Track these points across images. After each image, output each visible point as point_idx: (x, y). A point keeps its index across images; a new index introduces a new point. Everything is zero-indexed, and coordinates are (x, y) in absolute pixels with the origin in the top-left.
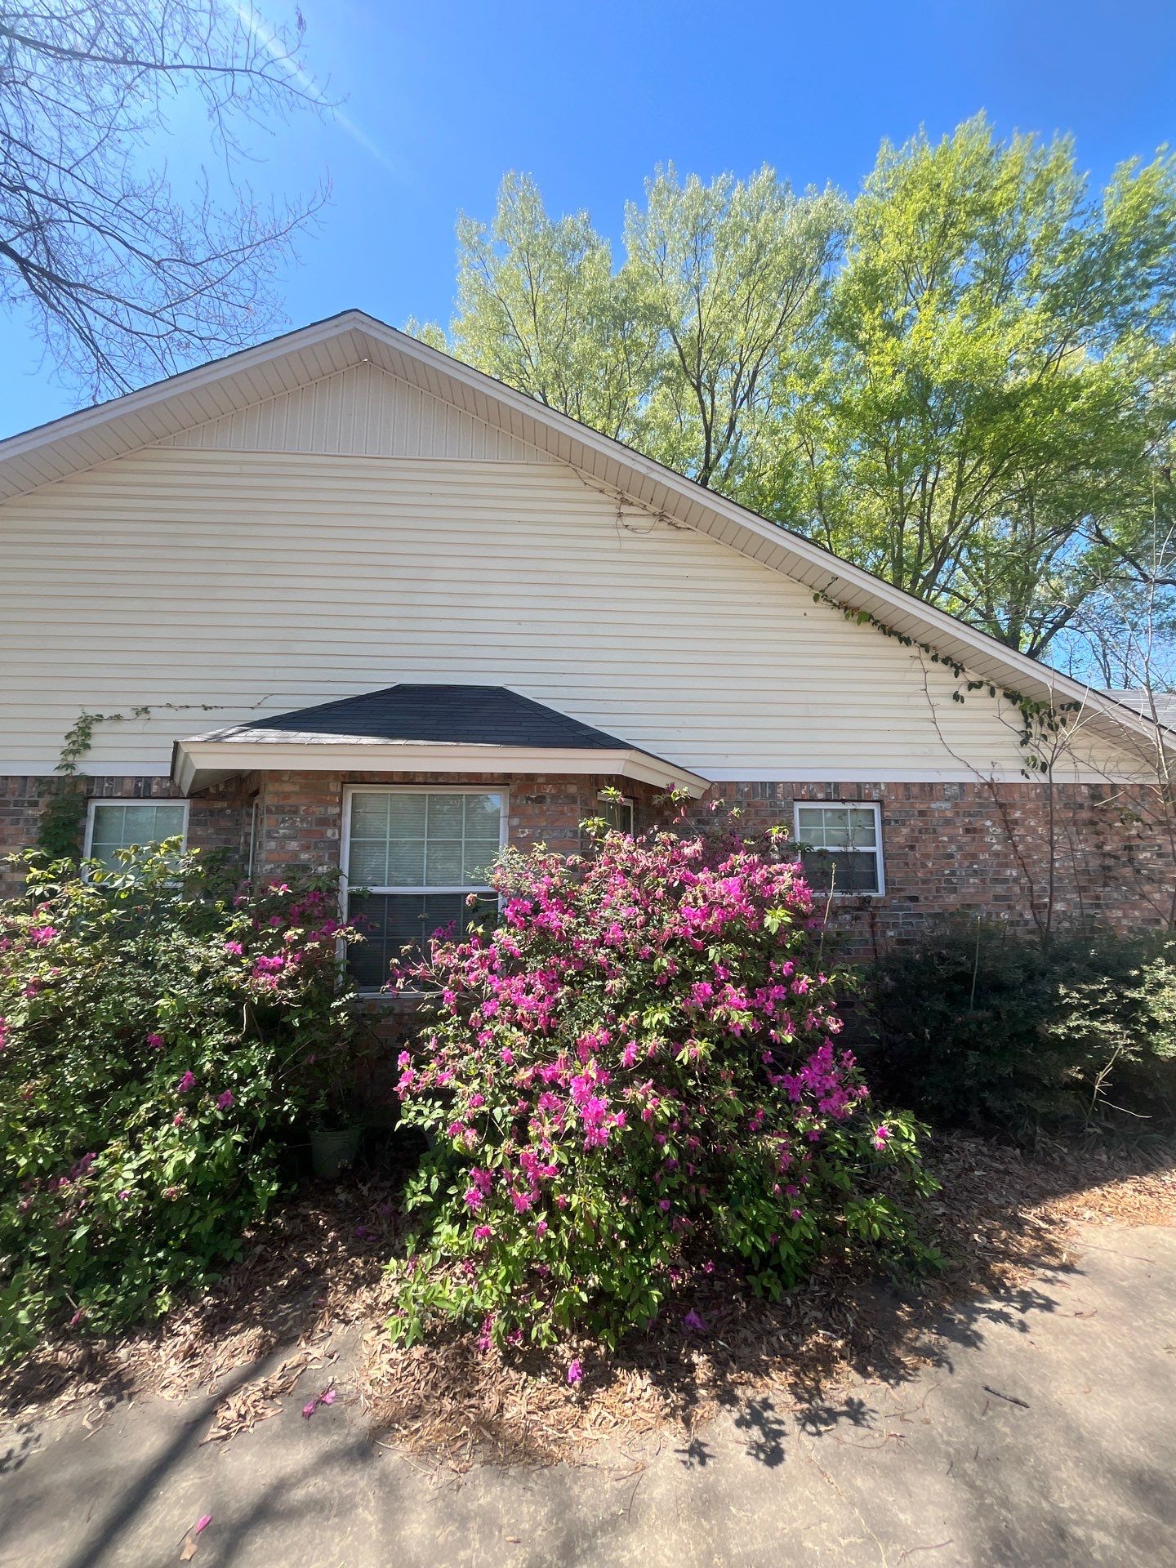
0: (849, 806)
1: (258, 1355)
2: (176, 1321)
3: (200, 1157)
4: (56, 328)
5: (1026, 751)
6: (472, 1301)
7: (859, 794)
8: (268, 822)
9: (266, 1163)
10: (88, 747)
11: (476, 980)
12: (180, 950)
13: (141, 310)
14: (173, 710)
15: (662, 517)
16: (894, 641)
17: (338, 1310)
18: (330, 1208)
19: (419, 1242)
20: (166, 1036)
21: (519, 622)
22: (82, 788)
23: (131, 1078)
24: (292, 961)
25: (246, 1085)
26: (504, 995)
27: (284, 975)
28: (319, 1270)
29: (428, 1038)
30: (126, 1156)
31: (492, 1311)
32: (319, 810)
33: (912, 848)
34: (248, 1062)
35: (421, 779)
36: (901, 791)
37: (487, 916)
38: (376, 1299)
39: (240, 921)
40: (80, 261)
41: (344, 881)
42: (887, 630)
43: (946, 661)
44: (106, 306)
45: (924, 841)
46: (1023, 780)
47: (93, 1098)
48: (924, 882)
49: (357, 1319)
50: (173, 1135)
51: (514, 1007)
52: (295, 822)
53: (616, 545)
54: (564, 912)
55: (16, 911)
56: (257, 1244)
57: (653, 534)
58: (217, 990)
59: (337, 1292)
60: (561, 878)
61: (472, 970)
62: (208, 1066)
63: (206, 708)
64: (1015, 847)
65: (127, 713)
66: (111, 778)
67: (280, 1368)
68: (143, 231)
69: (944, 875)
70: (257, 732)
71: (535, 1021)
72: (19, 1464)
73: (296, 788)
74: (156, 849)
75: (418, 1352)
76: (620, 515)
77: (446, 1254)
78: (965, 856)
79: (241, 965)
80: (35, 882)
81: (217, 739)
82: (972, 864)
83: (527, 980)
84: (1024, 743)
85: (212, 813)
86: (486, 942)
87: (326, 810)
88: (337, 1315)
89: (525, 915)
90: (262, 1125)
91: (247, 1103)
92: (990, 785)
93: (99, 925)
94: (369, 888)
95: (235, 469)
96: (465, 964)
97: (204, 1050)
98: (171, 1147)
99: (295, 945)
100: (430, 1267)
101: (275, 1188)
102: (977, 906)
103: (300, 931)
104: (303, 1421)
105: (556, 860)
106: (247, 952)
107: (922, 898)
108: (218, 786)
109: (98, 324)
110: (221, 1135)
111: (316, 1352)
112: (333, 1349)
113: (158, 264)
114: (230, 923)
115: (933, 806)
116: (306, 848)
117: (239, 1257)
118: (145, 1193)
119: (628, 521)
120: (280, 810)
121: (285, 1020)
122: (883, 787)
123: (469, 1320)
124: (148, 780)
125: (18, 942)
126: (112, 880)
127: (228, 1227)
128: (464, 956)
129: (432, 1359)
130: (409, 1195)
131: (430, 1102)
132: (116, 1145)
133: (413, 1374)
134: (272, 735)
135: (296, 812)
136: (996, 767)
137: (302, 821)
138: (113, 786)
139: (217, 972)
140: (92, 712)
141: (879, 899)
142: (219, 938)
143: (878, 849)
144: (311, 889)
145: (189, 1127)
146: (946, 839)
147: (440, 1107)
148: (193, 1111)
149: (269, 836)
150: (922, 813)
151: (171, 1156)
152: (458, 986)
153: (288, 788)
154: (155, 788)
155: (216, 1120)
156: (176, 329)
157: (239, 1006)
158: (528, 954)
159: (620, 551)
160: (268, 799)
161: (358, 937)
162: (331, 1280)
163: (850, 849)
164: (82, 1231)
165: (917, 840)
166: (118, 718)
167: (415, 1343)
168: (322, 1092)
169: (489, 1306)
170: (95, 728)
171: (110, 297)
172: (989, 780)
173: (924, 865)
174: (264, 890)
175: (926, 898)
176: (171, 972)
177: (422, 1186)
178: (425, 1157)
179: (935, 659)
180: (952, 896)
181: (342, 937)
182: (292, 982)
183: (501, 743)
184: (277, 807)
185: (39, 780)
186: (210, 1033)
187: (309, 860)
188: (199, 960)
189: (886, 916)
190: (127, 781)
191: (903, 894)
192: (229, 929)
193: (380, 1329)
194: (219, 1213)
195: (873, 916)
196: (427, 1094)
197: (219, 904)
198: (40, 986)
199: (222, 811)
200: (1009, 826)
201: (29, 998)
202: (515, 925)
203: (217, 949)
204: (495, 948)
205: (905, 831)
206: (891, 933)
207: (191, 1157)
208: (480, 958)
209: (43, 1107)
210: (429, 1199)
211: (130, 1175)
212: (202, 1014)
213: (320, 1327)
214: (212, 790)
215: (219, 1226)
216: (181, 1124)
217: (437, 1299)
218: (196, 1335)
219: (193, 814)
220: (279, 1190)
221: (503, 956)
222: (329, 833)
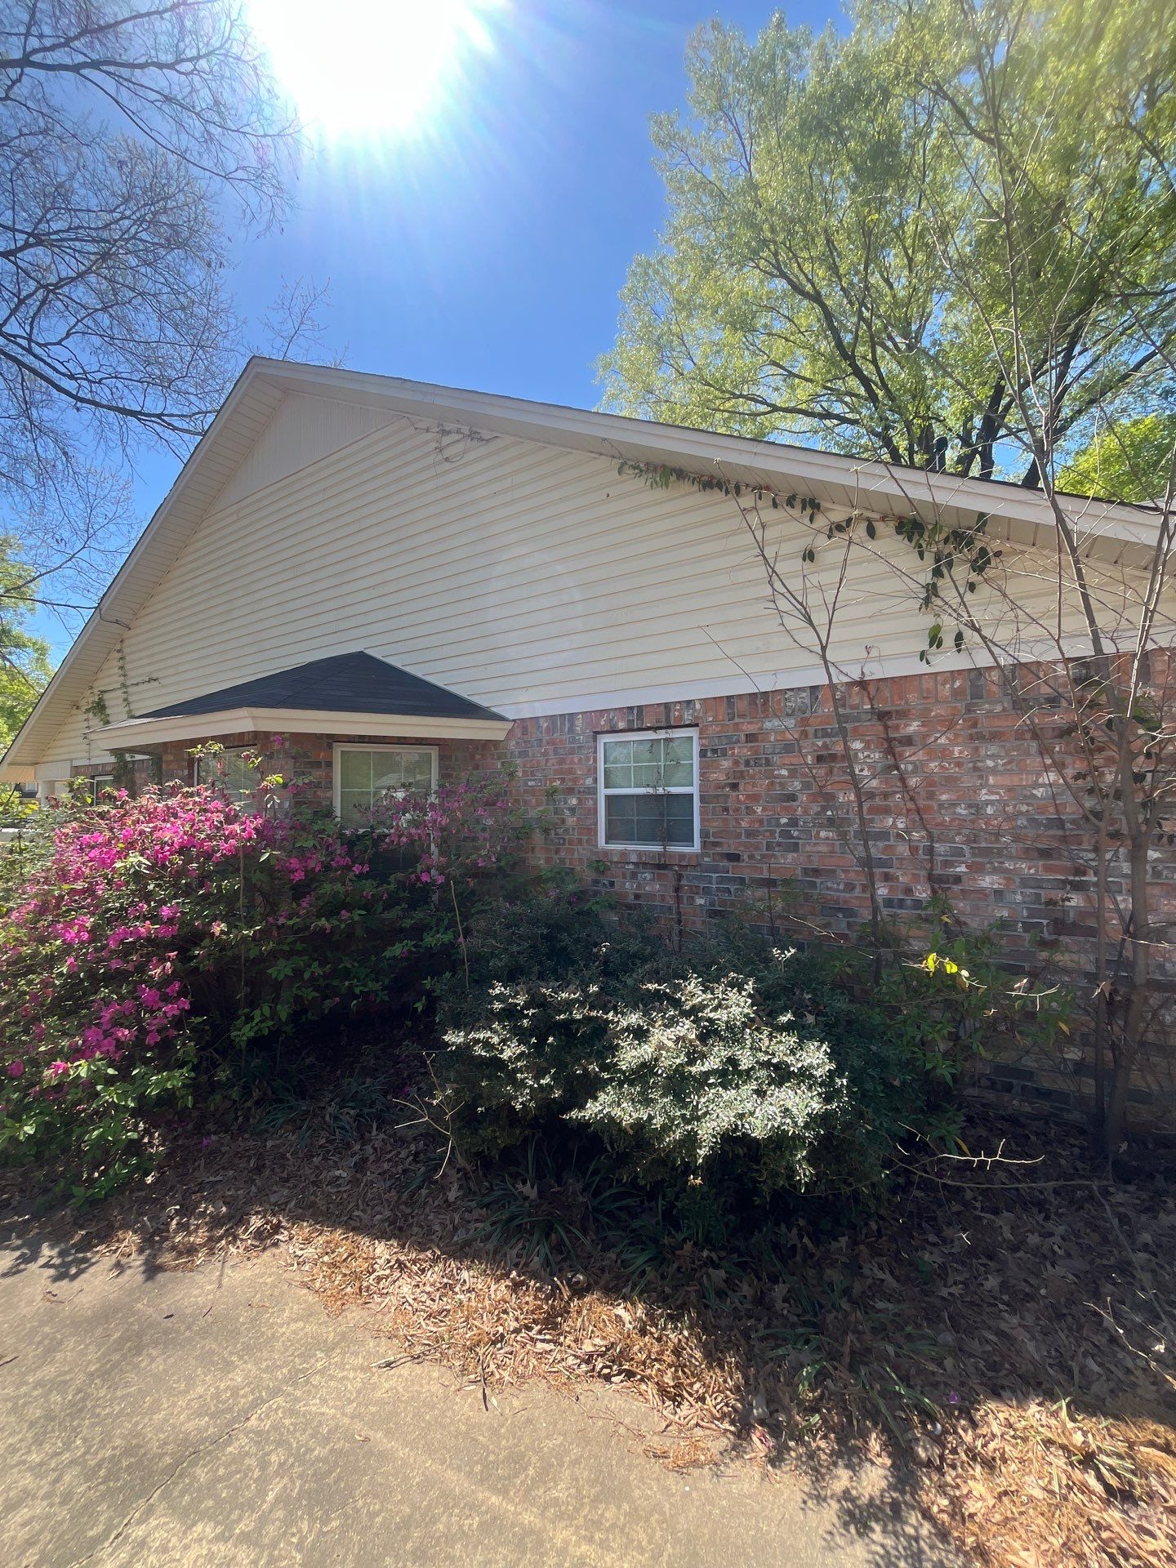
0: (662, 735)
5: (928, 621)
7: (668, 718)
16: (718, 495)
33: (734, 787)
36: (723, 708)
42: (707, 483)
43: (791, 501)
45: (752, 777)
46: (916, 668)
48: (749, 834)
64: (903, 780)
69: (779, 825)
78: (814, 798)
82: (824, 809)
92: (862, 684)
102: (831, 873)
107: (745, 857)
115: (768, 725)
122: (698, 706)
136: (874, 653)
141: (691, 856)
143: (694, 790)
146: (784, 772)
150: (751, 738)
163: (660, 791)
165: (742, 775)
172: (856, 676)
173: (750, 811)
175: (751, 857)
180: (790, 856)
189: (696, 878)
191: (718, 850)
195: (680, 877)
200: (892, 746)
205: (726, 764)
206: (700, 901)
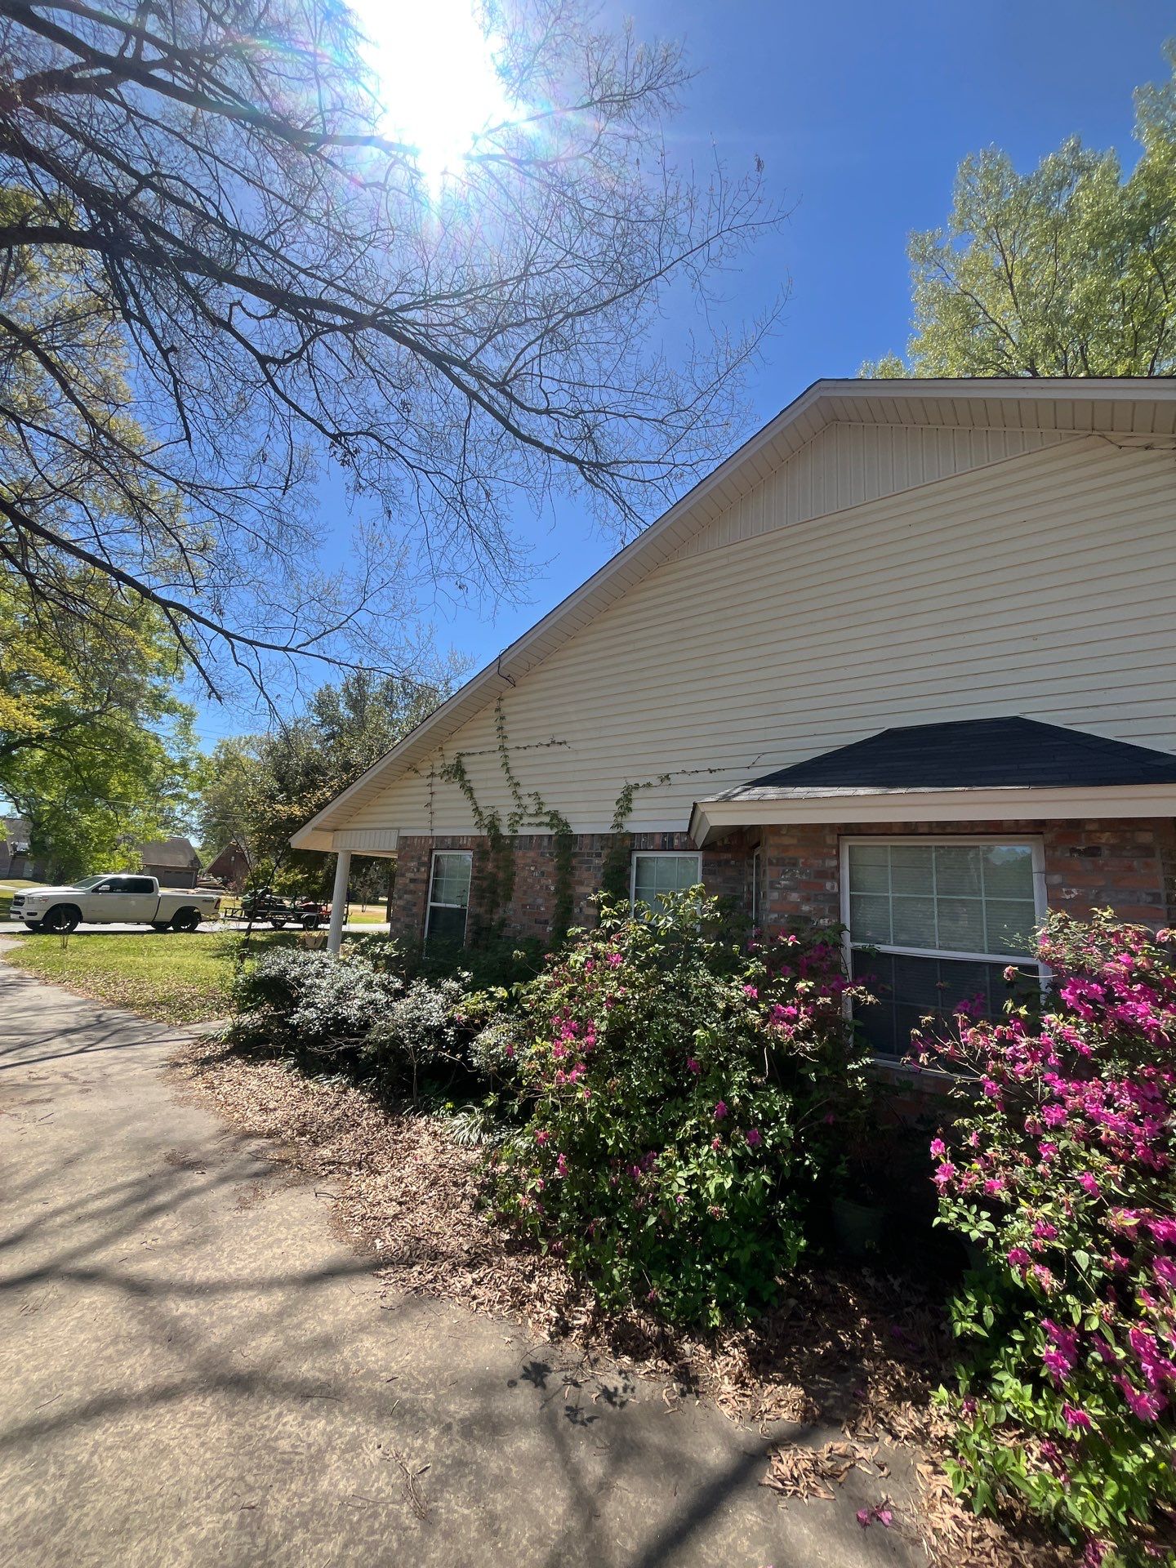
1: (804, 1419)
2: (725, 1339)
3: (736, 1187)
4: (600, 500)
6: (1062, 1503)
8: (770, 873)
9: (790, 1213)
10: (630, 810)
11: (1027, 1074)
12: (708, 986)
13: (651, 462)
14: (686, 776)
17: (881, 1415)
18: (861, 1290)
19: (973, 1380)
20: (701, 1061)
22: (628, 842)
23: (676, 1093)
24: (805, 1013)
25: (770, 1128)
26: (1072, 1101)
27: (800, 1026)
28: (854, 1355)
29: (966, 1131)
30: (678, 1164)
31: (1099, 1536)
32: (817, 863)
34: (770, 1106)
35: (925, 830)
37: (1029, 995)
38: (926, 1425)
39: (755, 967)
40: (612, 445)
41: (847, 936)
44: (627, 470)
47: (650, 1102)
49: (906, 1438)
50: (712, 1157)
51: (1091, 1122)
52: (794, 874)
54: (1162, 1006)
55: (597, 939)
56: (790, 1296)
58: (739, 1030)
59: (878, 1393)
60: (1150, 958)
61: (1015, 1061)
62: (737, 1100)
63: (711, 772)
65: (655, 781)
66: (646, 834)
67: (827, 1447)
68: (650, 402)
70: (757, 790)
71: (1130, 1149)
72: (623, 1404)
73: (794, 841)
74: (687, 896)
75: (993, 1529)
77: (1015, 1416)
79: (758, 1009)
80: (606, 917)
81: (727, 799)
83: (1108, 1090)
85: (720, 864)
86: (1034, 1029)
87: (824, 862)
88: (882, 1421)
89: (1093, 1002)
90: (788, 1175)
91: (773, 1146)
93: (648, 956)
94: (876, 946)
95: (724, 562)
96: (1006, 1051)
97: (732, 1084)
98: (712, 1168)
99: (808, 998)
100: (992, 1422)
101: (803, 1243)
103: (811, 984)
104: (859, 1527)
105: (1137, 933)
106: (763, 997)
108: (723, 840)
109: (623, 484)
110: (752, 1171)
111: (863, 1452)
112: (881, 1459)
113: (662, 422)
114: (747, 968)
116: (807, 900)
117: (775, 1302)
118: (694, 1203)
120: (780, 862)
121: (803, 1071)
123: (1064, 1529)
124: (671, 835)
125: (599, 963)
126: (658, 920)
127: (763, 1266)
128: (1003, 1041)
129: (1012, 1550)
130: (955, 1316)
131: (974, 1209)
132: (670, 1151)
133: (988, 1555)
134: (772, 792)
135: (795, 865)
137: (801, 874)
138: (646, 840)
139: (739, 1012)
140: (632, 782)
142: (737, 980)
144: (818, 943)
145: (725, 1154)
147: (987, 1219)
148: (727, 1140)
149: (772, 887)
151: (713, 1176)
152: (1000, 1077)
153: (787, 841)
154: (677, 842)
155: (746, 1154)
156: (675, 466)
157: (761, 1049)
158: (1105, 1054)
160: (769, 852)
161: (870, 998)
162: (871, 1374)
164: (652, 1221)
166: (649, 785)
167: (986, 1513)
168: (842, 1157)
169: (1094, 1528)
170: (635, 795)
171: (631, 462)
174: (773, 939)
176: (701, 1005)
177: (971, 1311)
178: (970, 1275)
181: (853, 996)
182: (805, 1035)
183: (1030, 784)
184: (778, 860)
185: (601, 836)
186: (735, 1069)
187: (810, 912)
188: (723, 998)
190: (657, 837)
192: (748, 973)
193: (938, 1472)
194: (755, 1247)
196: (971, 1199)
197: (736, 947)
198: (613, 1000)
199: (727, 862)
201: (609, 1010)
202: (1078, 1015)
203: (738, 991)
204: (1048, 1038)
207: (728, 1184)
208: (1028, 1048)
209: (620, 1101)
210: (984, 1334)
211: (683, 1183)
212: (729, 1049)
213: (864, 1424)
214: (719, 844)
215: (756, 1261)
216: (718, 1149)
217: (1012, 1472)
218: (745, 1364)
219: (705, 864)
220: (806, 1247)
221: (1060, 1050)
222: (828, 885)
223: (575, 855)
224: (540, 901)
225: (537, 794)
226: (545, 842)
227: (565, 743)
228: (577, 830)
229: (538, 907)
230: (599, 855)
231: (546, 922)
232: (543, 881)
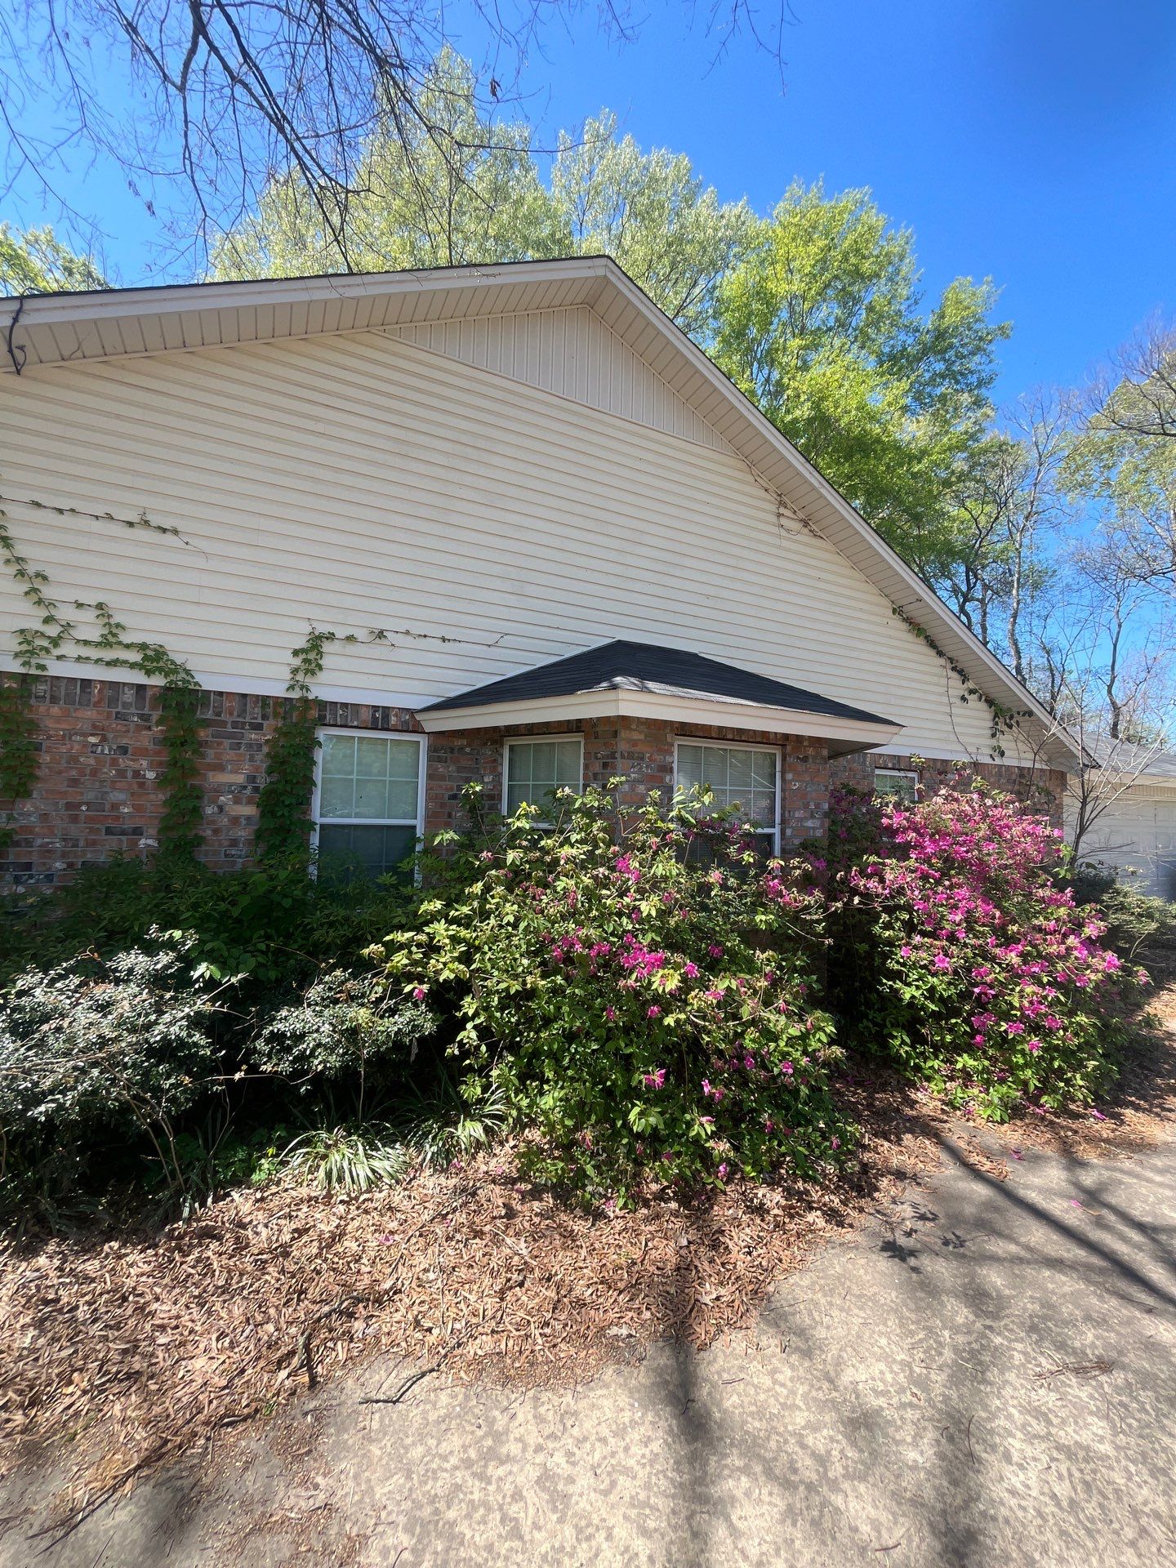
0: (902, 773)
5: (994, 742)
10: (320, 668)
14: (410, 638)
15: (806, 524)
16: (935, 652)
21: (708, 596)
22: (313, 714)
36: (932, 765)
42: (932, 644)
43: (961, 672)
46: (990, 761)
53: (776, 541)
57: (798, 537)
63: (444, 640)
65: (360, 634)
66: (345, 705)
76: (779, 515)
84: (994, 735)
85: (452, 750)
115: (947, 777)
119: (783, 521)
124: (384, 711)
138: (344, 713)
140: (322, 628)
154: (393, 720)
159: (780, 547)
166: (350, 639)
170: (327, 647)
179: (954, 669)
185: (264, 700)
190: (363, 710)
219: (432, 752)
223: (207, 723)
224: (117, 796)
225: (100, 606)
226: (129, 696)
227: (175, 532)
228: (208, 683)
229: (115, 807)
230: (258, 727)
231: (138, 832)
232: (123, 762)
